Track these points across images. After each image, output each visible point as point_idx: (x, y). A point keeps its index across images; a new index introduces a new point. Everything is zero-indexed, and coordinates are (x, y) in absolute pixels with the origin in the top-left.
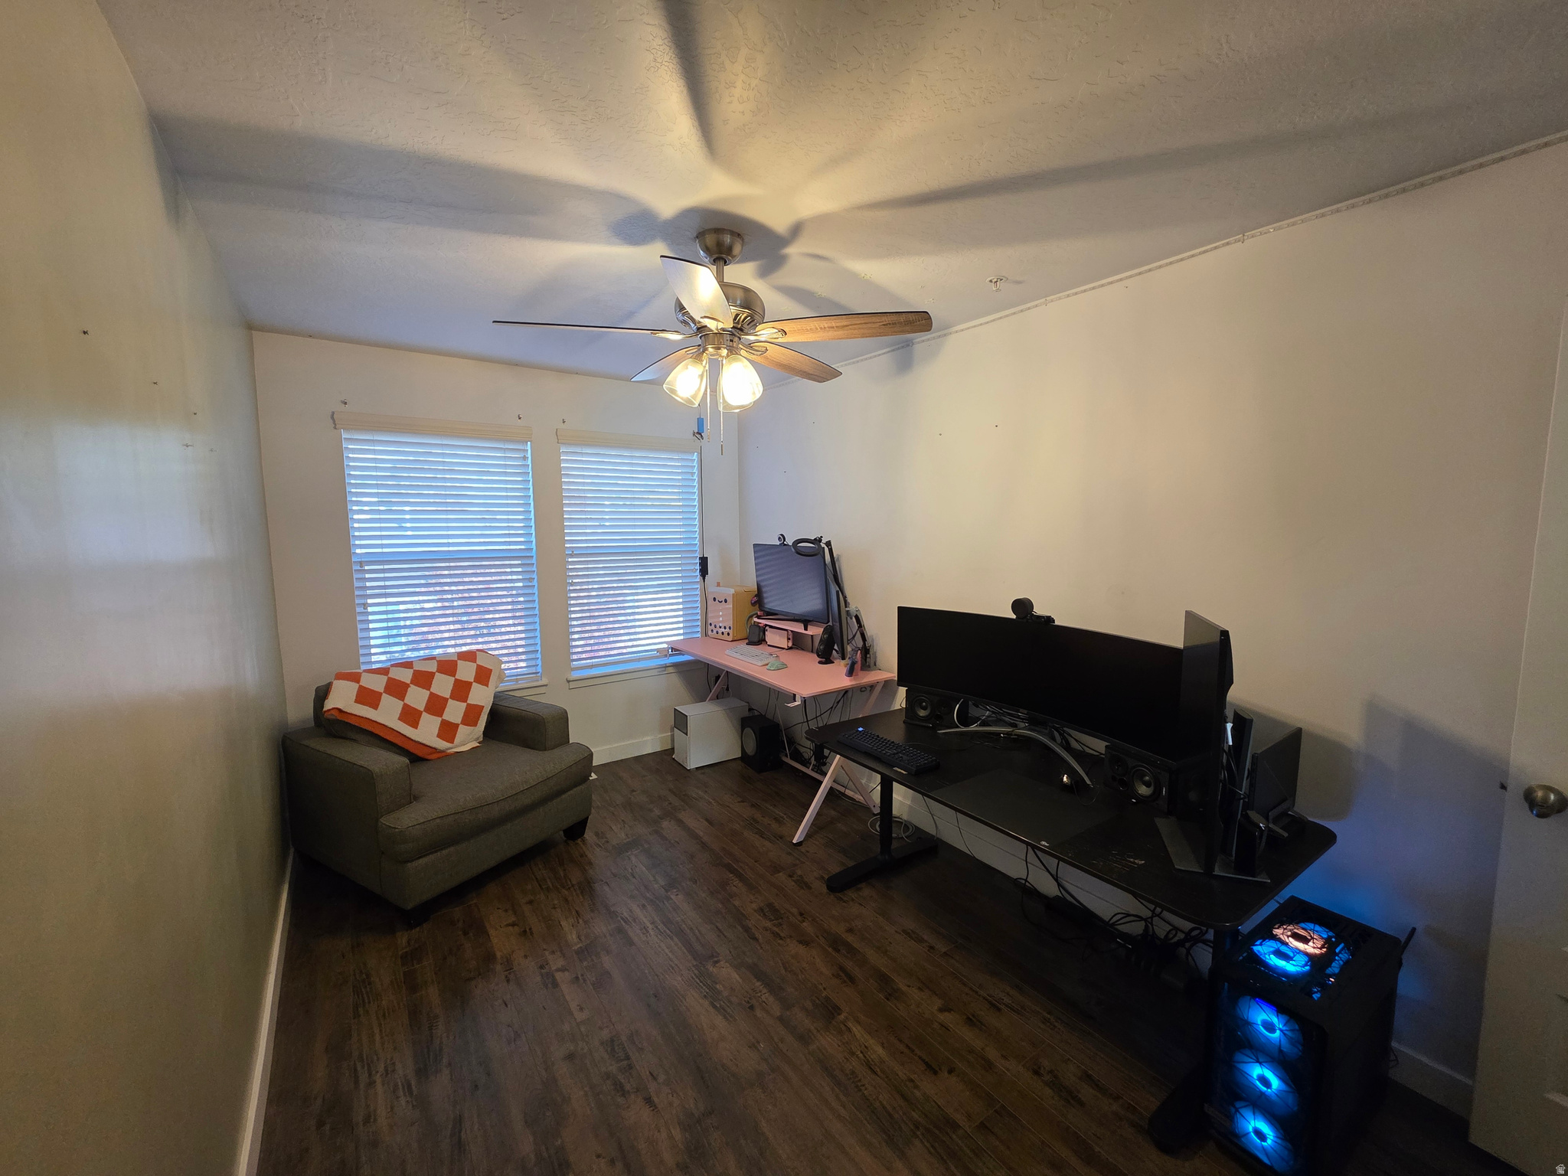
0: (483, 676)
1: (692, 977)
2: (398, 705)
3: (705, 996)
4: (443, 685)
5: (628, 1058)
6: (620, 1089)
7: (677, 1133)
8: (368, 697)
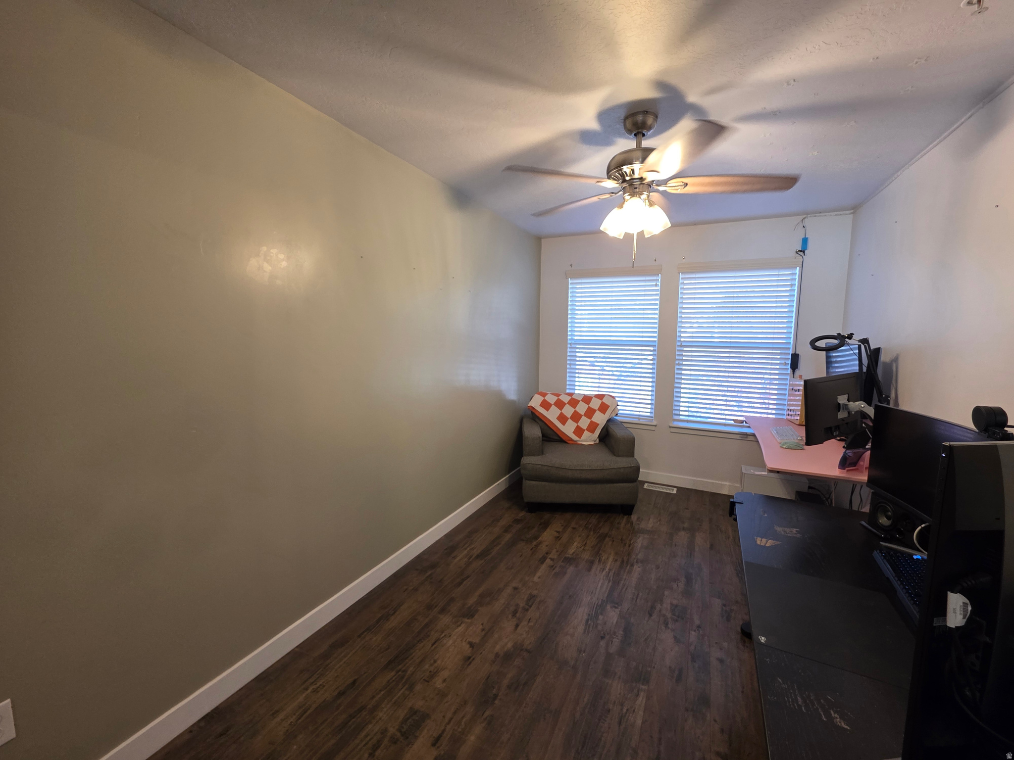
0: (604, 408)
1: (595, 604)
2: (558, 412)
3: (589, 615)
4: (582, 408)
5: (531, 606)
6: (514, 613)
7: (510, 645)
8: (546, 405)
